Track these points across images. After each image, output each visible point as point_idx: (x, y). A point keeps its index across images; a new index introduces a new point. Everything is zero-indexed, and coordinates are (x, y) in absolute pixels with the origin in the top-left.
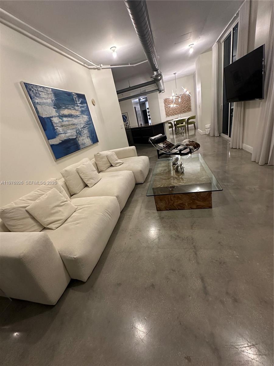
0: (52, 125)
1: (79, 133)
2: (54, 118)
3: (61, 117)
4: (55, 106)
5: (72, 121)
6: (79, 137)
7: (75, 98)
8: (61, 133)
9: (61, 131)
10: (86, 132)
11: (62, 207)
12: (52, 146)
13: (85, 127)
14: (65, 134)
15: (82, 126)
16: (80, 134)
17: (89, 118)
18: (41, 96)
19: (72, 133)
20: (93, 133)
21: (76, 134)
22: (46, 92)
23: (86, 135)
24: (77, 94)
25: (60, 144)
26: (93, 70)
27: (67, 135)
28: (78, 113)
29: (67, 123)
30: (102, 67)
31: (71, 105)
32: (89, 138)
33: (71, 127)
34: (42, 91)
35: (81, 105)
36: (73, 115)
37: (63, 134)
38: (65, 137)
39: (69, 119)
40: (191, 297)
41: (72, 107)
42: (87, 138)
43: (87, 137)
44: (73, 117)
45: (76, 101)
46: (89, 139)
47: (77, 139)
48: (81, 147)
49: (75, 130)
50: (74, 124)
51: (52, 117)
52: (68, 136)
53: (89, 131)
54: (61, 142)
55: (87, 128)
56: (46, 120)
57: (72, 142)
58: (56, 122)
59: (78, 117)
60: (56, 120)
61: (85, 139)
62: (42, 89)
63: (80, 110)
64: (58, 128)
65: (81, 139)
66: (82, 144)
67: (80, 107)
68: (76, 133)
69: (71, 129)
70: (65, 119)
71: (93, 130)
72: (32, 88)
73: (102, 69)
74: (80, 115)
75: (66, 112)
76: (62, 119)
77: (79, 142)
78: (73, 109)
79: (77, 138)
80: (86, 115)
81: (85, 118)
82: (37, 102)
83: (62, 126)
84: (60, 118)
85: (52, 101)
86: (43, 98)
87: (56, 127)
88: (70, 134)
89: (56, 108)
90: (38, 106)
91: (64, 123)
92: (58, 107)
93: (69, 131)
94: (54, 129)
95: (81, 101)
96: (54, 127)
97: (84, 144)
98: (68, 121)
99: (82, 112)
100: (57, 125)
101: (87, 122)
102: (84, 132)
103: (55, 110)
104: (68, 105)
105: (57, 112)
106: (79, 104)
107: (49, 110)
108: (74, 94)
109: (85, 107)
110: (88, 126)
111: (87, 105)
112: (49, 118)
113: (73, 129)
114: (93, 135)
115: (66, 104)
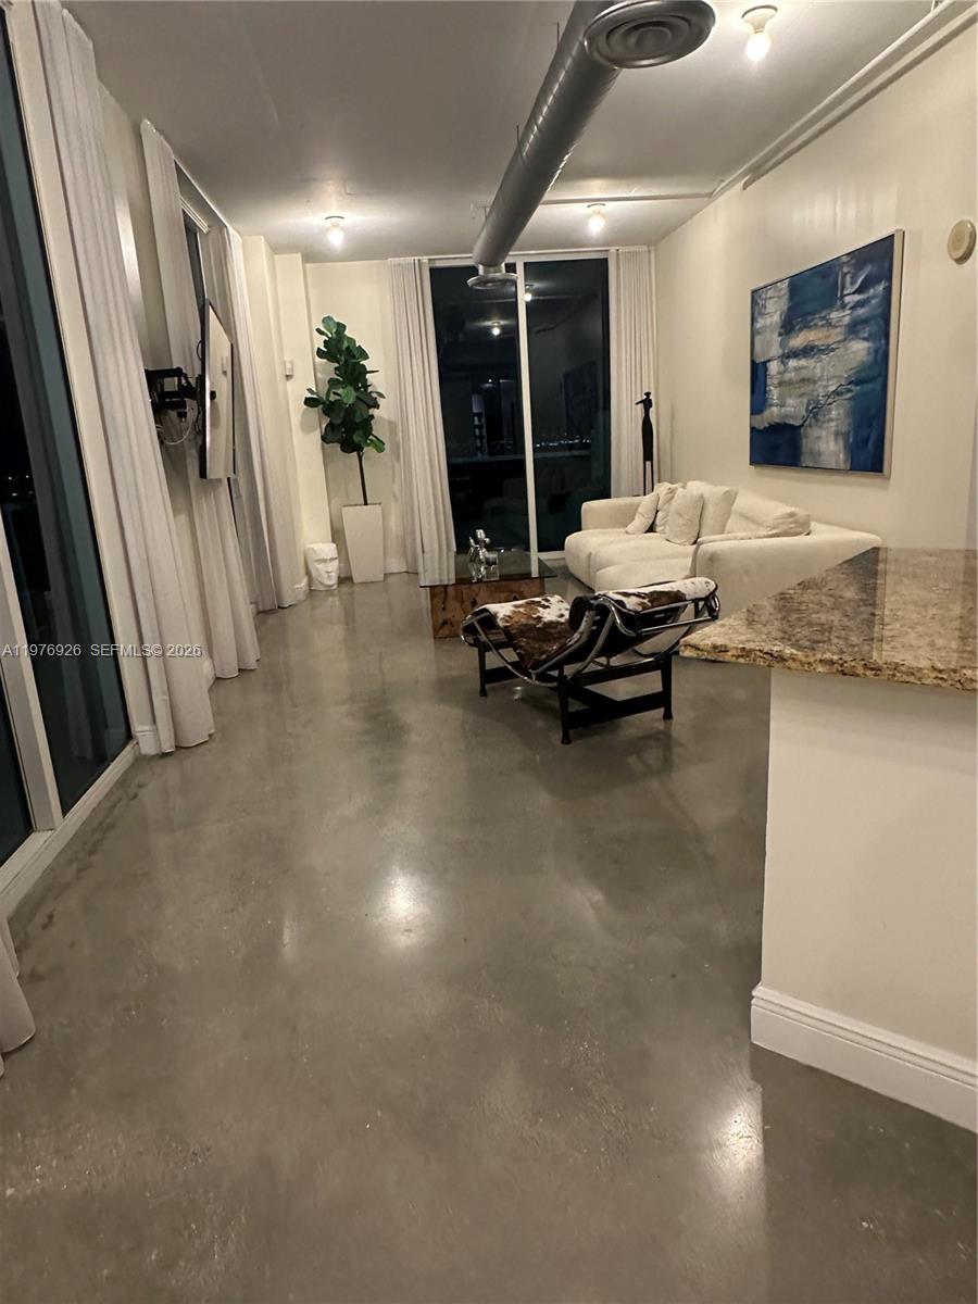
0: (765, 380)
1: (815, 411)
2: (772, 362)
3: (786, 357)
4: (783, 328)
5: (807, 367)
6: (810, 426)
8: (773, 405)
9: (775, 397)
10: (837, 415)
13: (842, 394)
14: (781, 406)
15: (832, 389)
16: (815, 414)
17: (876, 351)
18: (767, 310)
19: (795, 409)
20: (870, 426)
21: (804, 413)
22: (777, 294)
23: (834, 423)
24: (854, 254)
25: (765, 430)
27: (783, 410)
28: (834, 337)
29: (794, 375)
31: (820, 311)
33: (799, 387)
35: (857, 297)
36: (816, 346)
37: (776, 408)
38: (777, 415)
41: (823, 318)
42: (832, 437)
43: (837, 433)
44: (813, 356)
45: (844, 287)
46: (841, 443)
47: (802, 430)
48: (806, 460)
49: (805, 401)
50: (809, 380)
51: (769, 361)
52: (786, 416)
53: (851, 413)
54: (768, 425)
55: (849, 395)
56: (759, 370)
57: (787, 434)
58: (772, 373)
59: (833, 350)
60: (773, 369)
61: (827, 443)
62: (773, 289)
63: (847, 320)
64: (771, 388)
65: (814, 432)
66: (811, 453)
67: (851, 308)
68: (807, 410)
69: (796, 396)
70: (792, 363)
71: (873, 411)
72: (760, 297)
74: (839, 342)
75: (801, 340)
76: (783, 365)
77: (804, 441)
78: (822, 326)
79: (802, 425)
80: (865, 339)
81: (859, 349)
82: (758, 328)
83: (781, 384)
84: (782, 362)
85: (781, 315)
86: (768, 313)
87: (769, 385)
88: (792, 408)
89: (783, 335)
90: (758, 339)
91: (787, 376)
92: (788, 328)
93: (790, 401)
94: (765, 392)
95: (863, 277)
96: (766, 385)
97: (816, 455)
98: (797, 369)
99: (853, 329)
100: (772, 382)
101: (857, 372)
102: (830, 410)
103: (780, 339)
104: (813, 313)
105: (782, 345)
106: (854, 293)
107: (769, 345)
108: (845, 259)
109: (873, 302)
110: (858, 388)
111: (888, 290)
112: (765, 363)
113: (803, 394)
114: (864, 433)
115: (810, 312)
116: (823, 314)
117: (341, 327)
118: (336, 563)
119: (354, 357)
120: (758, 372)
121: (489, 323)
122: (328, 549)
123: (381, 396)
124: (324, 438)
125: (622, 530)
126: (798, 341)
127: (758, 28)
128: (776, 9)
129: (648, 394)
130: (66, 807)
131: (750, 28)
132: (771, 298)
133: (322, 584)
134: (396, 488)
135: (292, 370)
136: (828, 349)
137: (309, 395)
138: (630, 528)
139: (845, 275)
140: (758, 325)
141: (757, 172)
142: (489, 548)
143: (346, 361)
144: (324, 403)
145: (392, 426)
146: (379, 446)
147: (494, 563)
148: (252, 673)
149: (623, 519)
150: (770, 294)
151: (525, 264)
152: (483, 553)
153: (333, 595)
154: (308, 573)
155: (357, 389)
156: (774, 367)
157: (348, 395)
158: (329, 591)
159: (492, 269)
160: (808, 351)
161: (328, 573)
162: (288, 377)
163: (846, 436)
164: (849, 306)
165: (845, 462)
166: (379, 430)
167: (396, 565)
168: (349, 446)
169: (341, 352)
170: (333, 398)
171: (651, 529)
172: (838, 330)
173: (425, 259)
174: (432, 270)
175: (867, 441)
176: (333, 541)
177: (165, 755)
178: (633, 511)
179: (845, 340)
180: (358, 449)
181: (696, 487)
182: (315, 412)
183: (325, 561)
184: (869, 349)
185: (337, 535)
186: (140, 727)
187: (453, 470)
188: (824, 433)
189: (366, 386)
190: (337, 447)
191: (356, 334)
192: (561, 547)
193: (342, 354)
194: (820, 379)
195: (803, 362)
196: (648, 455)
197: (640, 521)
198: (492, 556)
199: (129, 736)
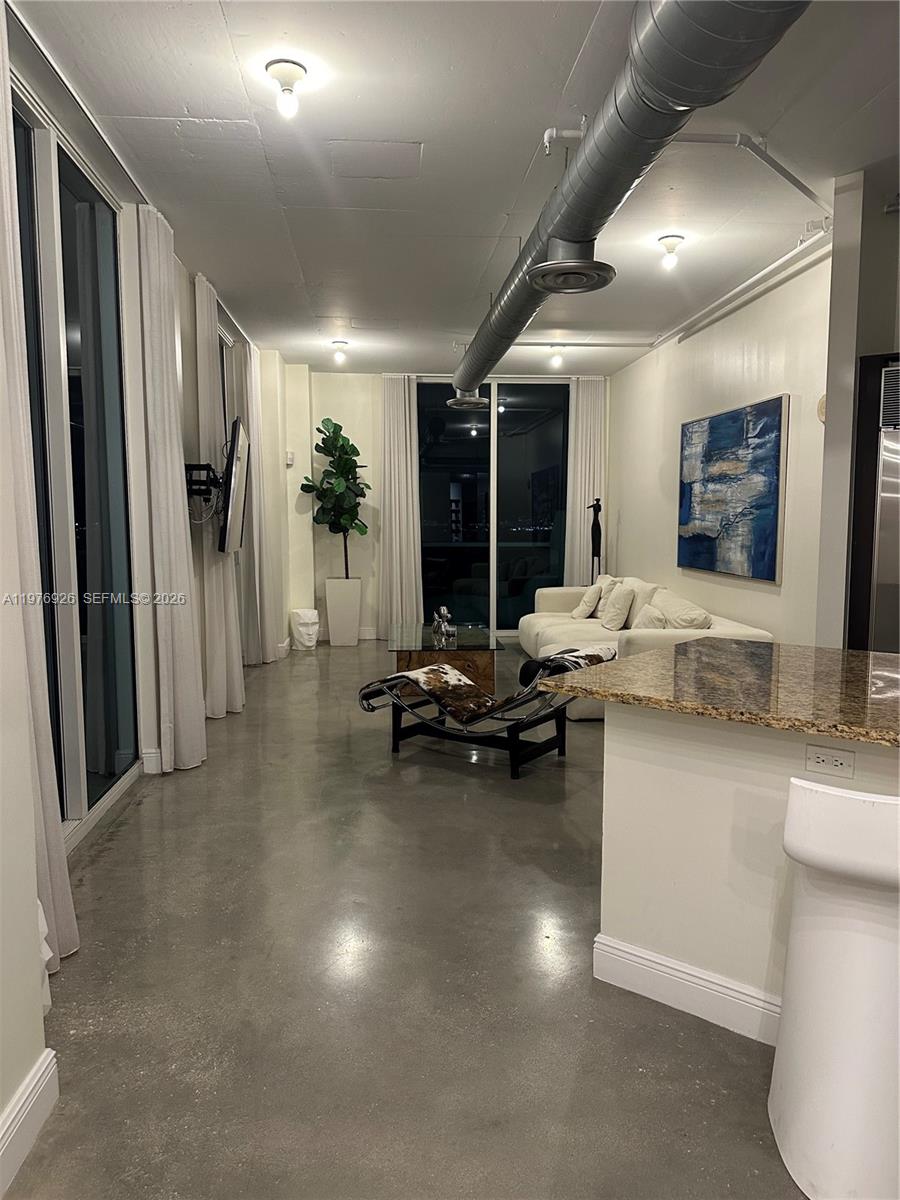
0: (691, 497)
1: (727, 527)
2: (695, 484)
3: (706, 481)
4: (704, 457)
5: (721, 491)
6: (724, 538)
8: (697, 518)
9: (698, 512)
10: (743, 532)
12: (681, 538)
13: (746, 515)
14: (702, 520)
15: (739, 510)
16: (727, 530)
17: (770, 484)
18: (693, 441)
19: (713, 524)
20: (766, 542)
21: (719, 527)
22: (700, 430)
23: (740, 538)
25: (690, 538)
27: (704, 523)
28: (741, 469)
29: (712, 496)
32: (745, 550)
33: (716, 506)
35: (757, 441)
36: (728, 475)
37: (698, 521)
38: (699, 527)
41: (733, 453)
42: (739, 549)
43: (743, 546)
44: (726, 483)
45: (748, 432)
46: (746, 555)
47: (717, 541)
48: (720, 566)
49: (720, 518)
51: (695, 482)
52: (704, 529)
53: (753, 531)
54: (692, 535)
55: (751, 517)
57: (706, 544)
58: (696, 492)
59: (740, 480)
61: (735, 553)
62: (698, 425)
63: (750, 457)
64: (695, 504)
65: (727, 544)
66: (724, 561)
67: (753, 449)
68: (721, 526)
69: (714, 513)
70: (711, 486)
71: (768, 532)
72: (688, 430)
74: (744, 474)
76: (705, 487)
77: (719, 550)
78: (733, 459)
79: (717, 537)
80: (762, 473)
81: (759, 481)
82: (686, 455)
83: (702, 502)
84: (703, 484)
85: (703, 446)
87: (693, 502)
88: (710, 523)
89: (704, 462)
90: (685, 463)
91: (707, 496)
92: (708, 457)
93: (709, 517)
94: (690, 507)
95: (761, 426)
96: (691, 502)
97: (728, 563)
98: (714, 492)
99: (755, 464)
100: (696, 500)
101: (757, 499)
102: (737, 527)
103: (702, 465)
104: (726, 448)
105: (703, 471)
106: (755, 437)
107: (694, 468)
108: (748, 410)
109: (768, 445)
110: (758, 512)
111: (778, 437)
112: (690, 484)
113: (718, 512)
114: (762, 548)
115: (724, 448)
116: (733, 450)
117: (338, 428)
118: (317, 627)
119: (346, 453)
120: (685, 490)
121: (469, 426)
122: (312, 615)
123: (368, 487)
124: (315, 520)
125: (569, 614)
126: (716, 469)
127: (670, 250)
128: (683, 238)
129: (598, 500)
130: (92, 802)
131: (664, 249)
132: (696, 432)
133: (302, 644)
134: (374, 565)
135: (292, 460)
136: (736, 479)
137: (305, 482)
138: (575, 612)
139: (748, 422)
140: (686, 453)
141: (689, 332)
142: (450, 622)
143: (340, 456)
144: (317, 490)
145: (376, 512)
146: (363, 529)
147: (453, 635)
148: (238, 716)
149: (569, 606)
150: (695, 429)
151: (499, 385)
152: (445, 627)
153: (312, 655)
154: (291, 634)
155: (347, 480)
156: (697, 488)
157: (339, 485)
158: (308, 652)
159: (467, 394)
160: (722, 478)
161: (309, 636)
162: (288, 466)
163: (749, 549)
164: (752, 446)
165: (748, 570)
166: (363, 515)
167: (369, 633)
168: (337, 527)
169: (336, 448)
170: (325, 486)
171: (592, 616)
172: (744, 464)
173: (413, 376)
174: (418, 384)
175: (763, 554)
176: (315, 609)
177: (164, 774)
178: (578, 598)
179: (748, 472)
180: (345, 531)
181: (630, 583)
182: (309, 497)
183: (306, 625)
184: (765, 482)
185: (320, 603)
186: (147, 749)
187: (427, 552)
188: (733, 545)
189: (355, 478)
190: (326, 527)
191: (351, 434)
192: (515, 626)
193: (337, 451)
194: (731, 501)
195: (718, 487)
196: (596, 552)
197: (584, 608)
198: (452, 629)
199: (136, 756)
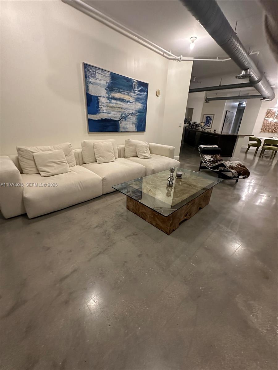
0: (98, 103)
2: (101, 98)
3: (110, 98)
4: (108, 88)
5: (121, 104)
6: (123, 121)
7: (135, 85)
8: (104, 112)
9: (104, 110)
10: (134, 118)
11: (57, 165)
12: (90, 120)
13: (134, 114)
14: (108, 113)
15: (131, 112)
16: (125, 118)
17: (144, 107)
18: (96, 77)
19: (116, 116)
21: (120, 117)
22: (104, 74)
23: (132, 121)
24: (139, 82)
25: (98, 120)
26: (173, 60)
27: (110, 115)
28: (131, 99)
29: (114, 105)
30: (182, 59)
31: (126, 90)
32: (134, 124)
33: (118, 109)
34: (99, 73)
35: (139, 93)
36: (125, 100)
37: (105, 114)
38: (106, 116)
39: (118, 102)
40: (52, 273)
41: (127, 93)
42: (131, 124)
43: (133, 123)
44: (123, 102)
45: (134, 88)
46: (134, 126)
47: (119, 122)
48: (121, 130)
49: (121, 114)
50: (122, 108)
51: (101, 97)
52: (110, 117)
53: (138, 119)
54: (100, 119)
55: (136, 115)
56: (93, 98)
57: (112, 122)
58: (102, 102)
59: (131, 102)
60: (103, 100)
61: (129, 125)
62: (100, 71)
63: (136, 97)
64: (102, 107)
65: (125, 123)
66: (123, 128)
67: (137, 94)
68: (121, 116)
69: (116, 112)
70: (113, 101)
71: (143, 119)
72: (91, 69)
73: (182, 60)
74: (133, 101)
75: (118, 95)
76: (110, 100)
77: (120, 125)
78: (127, 95)
79: (120, 120)
80: (141, 103)
81: (139, 106)
82: (91, 82)
83: (108, 106)
84: (108, 99)
85: (106, 83)
86: (98, 79)
87: (100, 105)
88: (114, 115)
89: (108, 90)
90: (90, 85)
91: (111, 105)
92: (111, 89)
93: (112, 113)
94: (99, 107)
95: (140, 89)
96: (98, 105)
97: (126, 128)
98: (116, 104)
99: (137, 100)
100: (102, 105)
101: (139, 110)
102: (131, 117)
103: (106, 91)
104: (123, 89)
105: (107, 94)
106: (137, 91)
107: (100, 90)
108: (134, 81)
109: (143, 96)
110: (139, 114)
111: (146, 95)
112: (97, 97)
113: (119, 112)
114: (141, 123)
115: (121, 89)
116: (127, 91)
136: (129, 102)
140: (90, 80)
160: (121, 100)
163: (135, 124)
165: (135, 130)
172: (133, 98)
175: (141, 125)
179: (135, 101)
184: (142, 106)
188: (128, 123)
194: (126, 109)
